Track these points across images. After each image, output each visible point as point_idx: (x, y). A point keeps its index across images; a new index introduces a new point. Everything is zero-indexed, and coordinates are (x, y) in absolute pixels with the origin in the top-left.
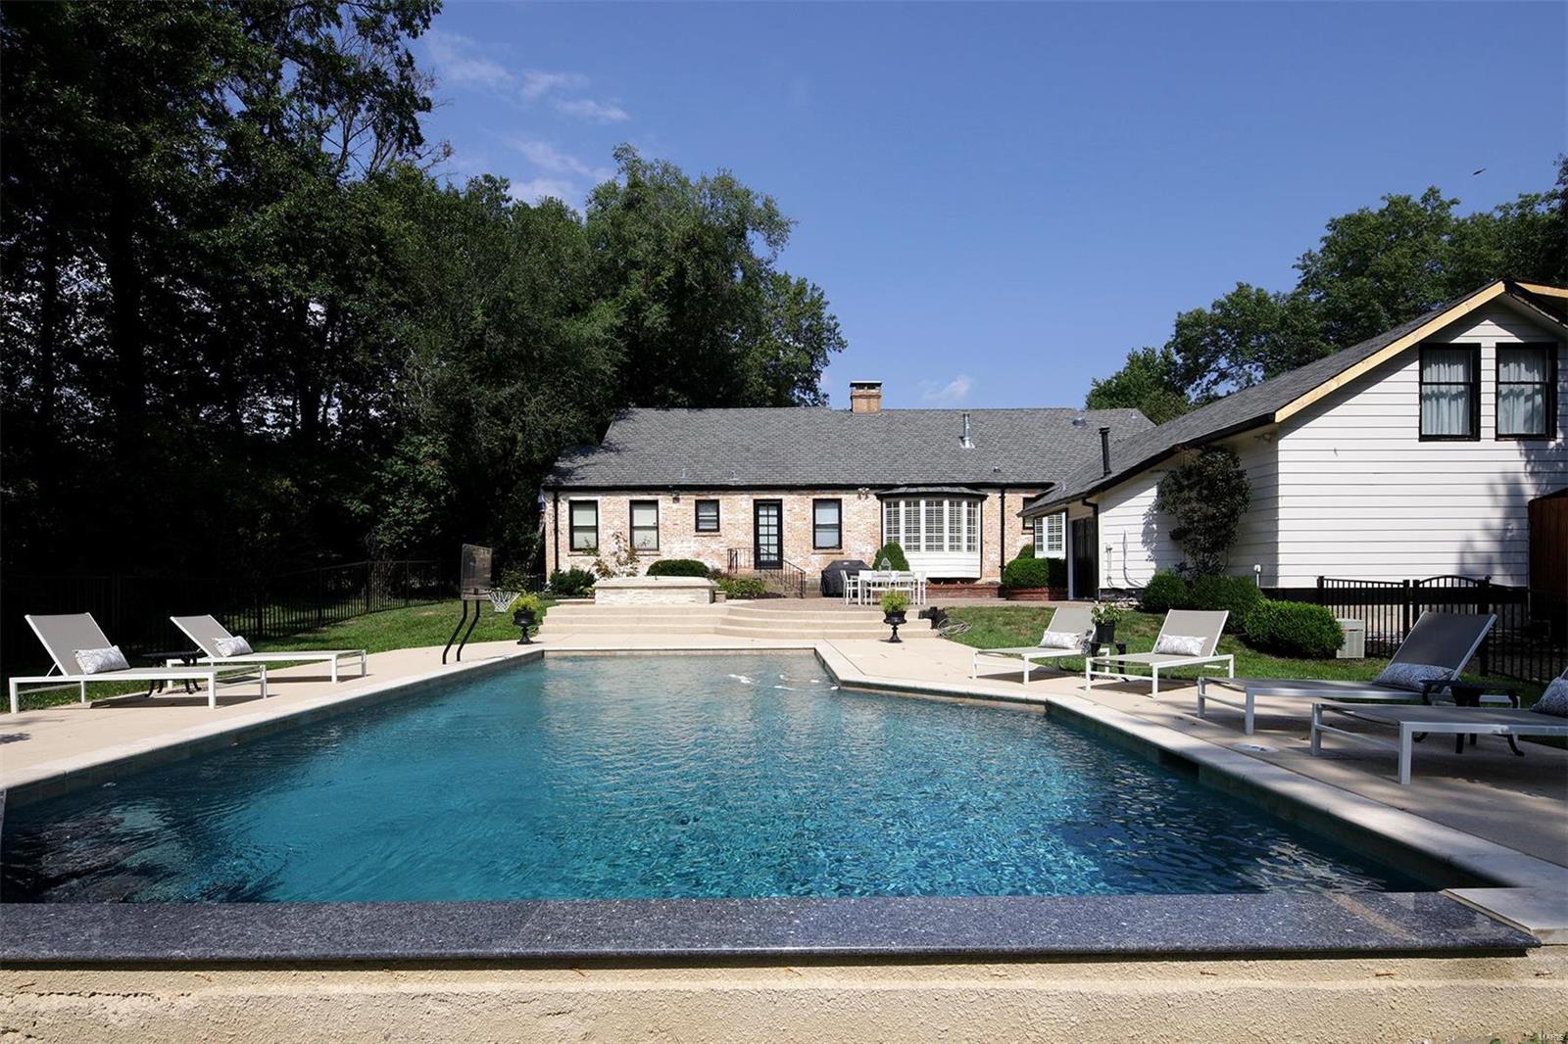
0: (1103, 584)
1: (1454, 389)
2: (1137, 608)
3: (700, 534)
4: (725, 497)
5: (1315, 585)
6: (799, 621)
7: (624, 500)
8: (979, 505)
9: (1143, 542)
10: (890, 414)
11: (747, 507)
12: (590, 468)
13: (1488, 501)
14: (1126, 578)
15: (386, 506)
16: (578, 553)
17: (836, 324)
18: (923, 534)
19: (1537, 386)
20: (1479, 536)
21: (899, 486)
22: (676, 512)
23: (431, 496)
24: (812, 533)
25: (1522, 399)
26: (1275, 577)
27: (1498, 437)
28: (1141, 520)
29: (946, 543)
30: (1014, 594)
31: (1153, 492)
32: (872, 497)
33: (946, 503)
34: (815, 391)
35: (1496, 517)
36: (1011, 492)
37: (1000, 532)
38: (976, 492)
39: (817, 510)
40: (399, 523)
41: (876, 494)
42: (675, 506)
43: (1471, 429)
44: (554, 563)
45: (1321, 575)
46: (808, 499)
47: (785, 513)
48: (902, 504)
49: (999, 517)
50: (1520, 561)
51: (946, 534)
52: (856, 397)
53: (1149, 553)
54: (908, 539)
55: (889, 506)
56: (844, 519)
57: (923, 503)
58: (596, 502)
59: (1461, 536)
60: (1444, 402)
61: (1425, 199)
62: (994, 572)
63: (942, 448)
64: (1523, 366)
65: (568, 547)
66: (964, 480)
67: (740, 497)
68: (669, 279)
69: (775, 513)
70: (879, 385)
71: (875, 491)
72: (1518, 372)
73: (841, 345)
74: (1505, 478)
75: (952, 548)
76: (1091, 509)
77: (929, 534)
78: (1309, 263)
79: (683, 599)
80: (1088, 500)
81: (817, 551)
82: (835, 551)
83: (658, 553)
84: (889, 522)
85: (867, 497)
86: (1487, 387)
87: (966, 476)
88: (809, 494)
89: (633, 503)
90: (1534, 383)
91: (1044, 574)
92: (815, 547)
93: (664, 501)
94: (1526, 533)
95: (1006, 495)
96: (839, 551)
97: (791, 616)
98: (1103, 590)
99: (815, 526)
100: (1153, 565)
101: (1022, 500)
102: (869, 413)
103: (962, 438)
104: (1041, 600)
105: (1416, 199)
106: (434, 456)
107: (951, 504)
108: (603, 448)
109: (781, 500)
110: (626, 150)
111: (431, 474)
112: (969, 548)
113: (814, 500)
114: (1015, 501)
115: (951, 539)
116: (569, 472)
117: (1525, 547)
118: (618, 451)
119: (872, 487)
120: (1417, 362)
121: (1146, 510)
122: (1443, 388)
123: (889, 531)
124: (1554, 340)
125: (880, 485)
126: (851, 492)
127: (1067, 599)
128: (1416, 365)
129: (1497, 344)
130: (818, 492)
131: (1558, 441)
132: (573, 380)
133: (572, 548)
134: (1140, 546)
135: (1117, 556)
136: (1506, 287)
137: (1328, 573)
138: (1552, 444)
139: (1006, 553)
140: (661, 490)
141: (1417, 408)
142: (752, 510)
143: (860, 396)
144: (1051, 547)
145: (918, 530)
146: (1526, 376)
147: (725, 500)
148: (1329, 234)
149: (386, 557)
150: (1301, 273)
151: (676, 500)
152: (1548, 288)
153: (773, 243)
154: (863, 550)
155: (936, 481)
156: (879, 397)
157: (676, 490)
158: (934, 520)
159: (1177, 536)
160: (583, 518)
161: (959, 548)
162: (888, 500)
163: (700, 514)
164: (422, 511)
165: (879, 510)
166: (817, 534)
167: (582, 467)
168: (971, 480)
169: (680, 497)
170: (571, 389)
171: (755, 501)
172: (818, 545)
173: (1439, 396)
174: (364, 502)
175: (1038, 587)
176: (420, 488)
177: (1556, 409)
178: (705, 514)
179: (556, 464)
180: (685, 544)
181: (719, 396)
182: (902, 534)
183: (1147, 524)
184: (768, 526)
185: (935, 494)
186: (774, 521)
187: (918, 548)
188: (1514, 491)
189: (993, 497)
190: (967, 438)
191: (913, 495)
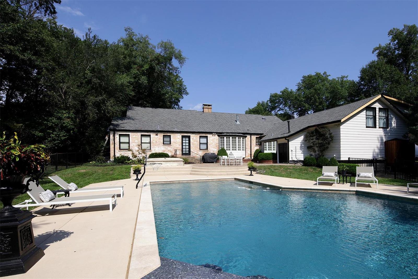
0: (290, 159)
1: (371, 117)
2: (303, 165)
3: (165, 145)
4: (173, 134)
5: (348, 159)
6: (218, 170)
7: (139, 134)
8: (245, 139)
9: (300, 149)
10: (214, 114)
11: (180, 137)
12: (124, 124)
13: (377, 141)
14: (296, 158)
15: (49, 134)
16: (122, 150)
17: (186, 88)
18: (231, 146)
19: (385, 117)
20: (376, 149)
21: (224, 133)
22: (157, 139)
23: (68, 131)
24: (199, 145)
25: (382, 120)
26: (340, 158)
27: (379, 128)
28: (300, 144)
29: (237, 148)
30: (262, 162)
31: (303, 137)
32: (216, 136)
33: (237, 138)
34: (178, 105)
35: (378, 144)
36: (253, 136)
37: (250, 146)
38: (244, 135)
39: (200, 139)
40: (54, 140)
41: (217, 135)
42: (156, 137)
43: (374, 126)
44: (113, 153)
45: (349, 157)
46: (198, 136)
47: (191, 140)
48: (225, 138)
49: (250, 142)
50: (383, 154)
51: (237, 146)
52: (205, 108)
53: (302, 152)
54: (227, 147)
55: (221, 138)
56: (208, 142)
57: (231, 138)
58: (129, 135)
59: (373, 148)
60: (369, 119)
61: (324, 74)
62: (249, 156)
63: (232, 123)
64: (382, 113)
65: (119, 148)
66: (241, 132)
67: (177, 134)
68: (147, 69)
69: (188, 139)
70: (211, 105)
71: (217, 134)
72: (382, 114)
73: (187, 94)
74: (380, 136)
75: (239, 150)
76: (287, 141)
77: (232, 146)
78: (299, 85)
79: (175, 164)
80: (287, 138)
81: (201, 150)
82: (206, 150)
83: (151, 151)
84: (221, 143)
85: (215, 136)
86: (377, 117)
87: (241, 131)
88: (198, 134)
89: (142, 135)
90: (384, 116)
91: (271, 157)
92: (200, 149)
93: (153, 135)
94: (384, 148)
95: (252, 136)
96: (207, 150)
97: (215, 169)
98: (290, 161)
99: (200, 143)
100: (303, 155)
101: (255, 138)
102: (208, 113)
103: (236, 121)
104: (271, 163)
105: (322, 74)
106: (68, 118)
107: (238, 138)
108: (127, 118)
109: (190, 136)
110: (129, 29)
111: (68, 124)
112: (243, 150)
113: (200, 136)
114: (254, 138)
115: (238, 147)
116: (117, 125)
117: (384, 151)
118: (133, 119)
119: (217, 133)
120: (365, 110)
121: (301, 141)
122: (369, 116)
123: (221, 145)
124: (388, 108)
125: (219, 132)
126: (210, 134)
127: (277, 163)
128: (365, 111)
129: (379, 108)
130: (201, 134)
131: (389, 129)
132: (120, 96)
133: (120, 149)
134: (300, 150)
135: (294, 152)
136: (381, 96)
137: (350, 157)
138: (388, 129)
139: (252, 151)
140: (152, 132)
141: (365, 120)
142: (181, 138)
143: (206, 108)
144: (269, 150)
145: (230, 145)
146: (383, 115)
147: (173, 136)
148: (302, 79)
149: (48, 151)
150: (298, 87)
151: (157, 135)
152: (388, 97)
153: (180, 63)
154: (214, 150)
155: (233, 132)
156: (211, 108)
157: (157, 132)
158: (234, 142)
159: (309, 148)
160: (124, 139)
161: (240, 150)
162: (221, 137)
163: (164, 139)
164: (64, 136)
165: (218, 139)
166: (201, 146)
167: (122, 124)
168: (243, 132)
169: (158, 134)
170: (120, 99)
171: (182, 136)
172: (201, 149)
173: (368, 118)
174: (40, 132)
175: (270, 160)
176: (63, 128)
177: (388, 122)
178: (166, 139)
179: (112, 122)
180: (160, 148)
181: (160, 105)
182: (225, 146)
183: (301, 145)
184: (186, 143)
185: (234, 135)
186: (187, 142)
187: (230, 150)
188: (382, 140)
189: (248, 137)
190: (238, 121)
191: (228, 135)
